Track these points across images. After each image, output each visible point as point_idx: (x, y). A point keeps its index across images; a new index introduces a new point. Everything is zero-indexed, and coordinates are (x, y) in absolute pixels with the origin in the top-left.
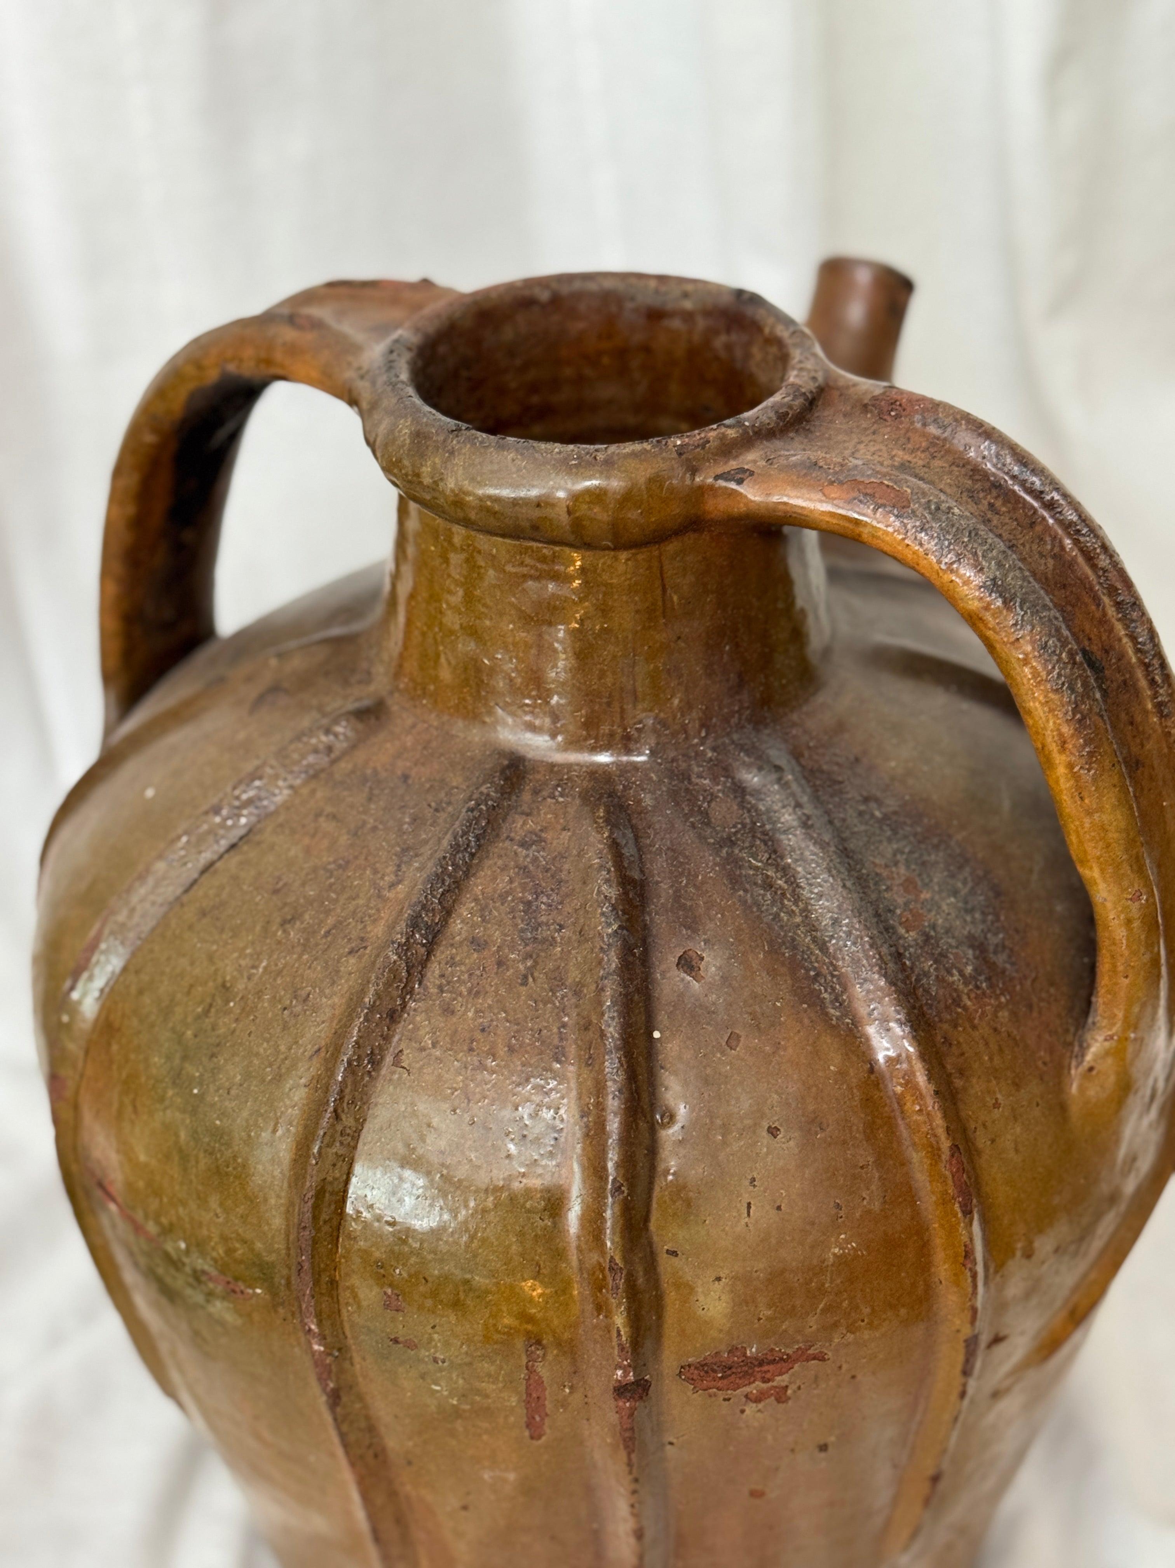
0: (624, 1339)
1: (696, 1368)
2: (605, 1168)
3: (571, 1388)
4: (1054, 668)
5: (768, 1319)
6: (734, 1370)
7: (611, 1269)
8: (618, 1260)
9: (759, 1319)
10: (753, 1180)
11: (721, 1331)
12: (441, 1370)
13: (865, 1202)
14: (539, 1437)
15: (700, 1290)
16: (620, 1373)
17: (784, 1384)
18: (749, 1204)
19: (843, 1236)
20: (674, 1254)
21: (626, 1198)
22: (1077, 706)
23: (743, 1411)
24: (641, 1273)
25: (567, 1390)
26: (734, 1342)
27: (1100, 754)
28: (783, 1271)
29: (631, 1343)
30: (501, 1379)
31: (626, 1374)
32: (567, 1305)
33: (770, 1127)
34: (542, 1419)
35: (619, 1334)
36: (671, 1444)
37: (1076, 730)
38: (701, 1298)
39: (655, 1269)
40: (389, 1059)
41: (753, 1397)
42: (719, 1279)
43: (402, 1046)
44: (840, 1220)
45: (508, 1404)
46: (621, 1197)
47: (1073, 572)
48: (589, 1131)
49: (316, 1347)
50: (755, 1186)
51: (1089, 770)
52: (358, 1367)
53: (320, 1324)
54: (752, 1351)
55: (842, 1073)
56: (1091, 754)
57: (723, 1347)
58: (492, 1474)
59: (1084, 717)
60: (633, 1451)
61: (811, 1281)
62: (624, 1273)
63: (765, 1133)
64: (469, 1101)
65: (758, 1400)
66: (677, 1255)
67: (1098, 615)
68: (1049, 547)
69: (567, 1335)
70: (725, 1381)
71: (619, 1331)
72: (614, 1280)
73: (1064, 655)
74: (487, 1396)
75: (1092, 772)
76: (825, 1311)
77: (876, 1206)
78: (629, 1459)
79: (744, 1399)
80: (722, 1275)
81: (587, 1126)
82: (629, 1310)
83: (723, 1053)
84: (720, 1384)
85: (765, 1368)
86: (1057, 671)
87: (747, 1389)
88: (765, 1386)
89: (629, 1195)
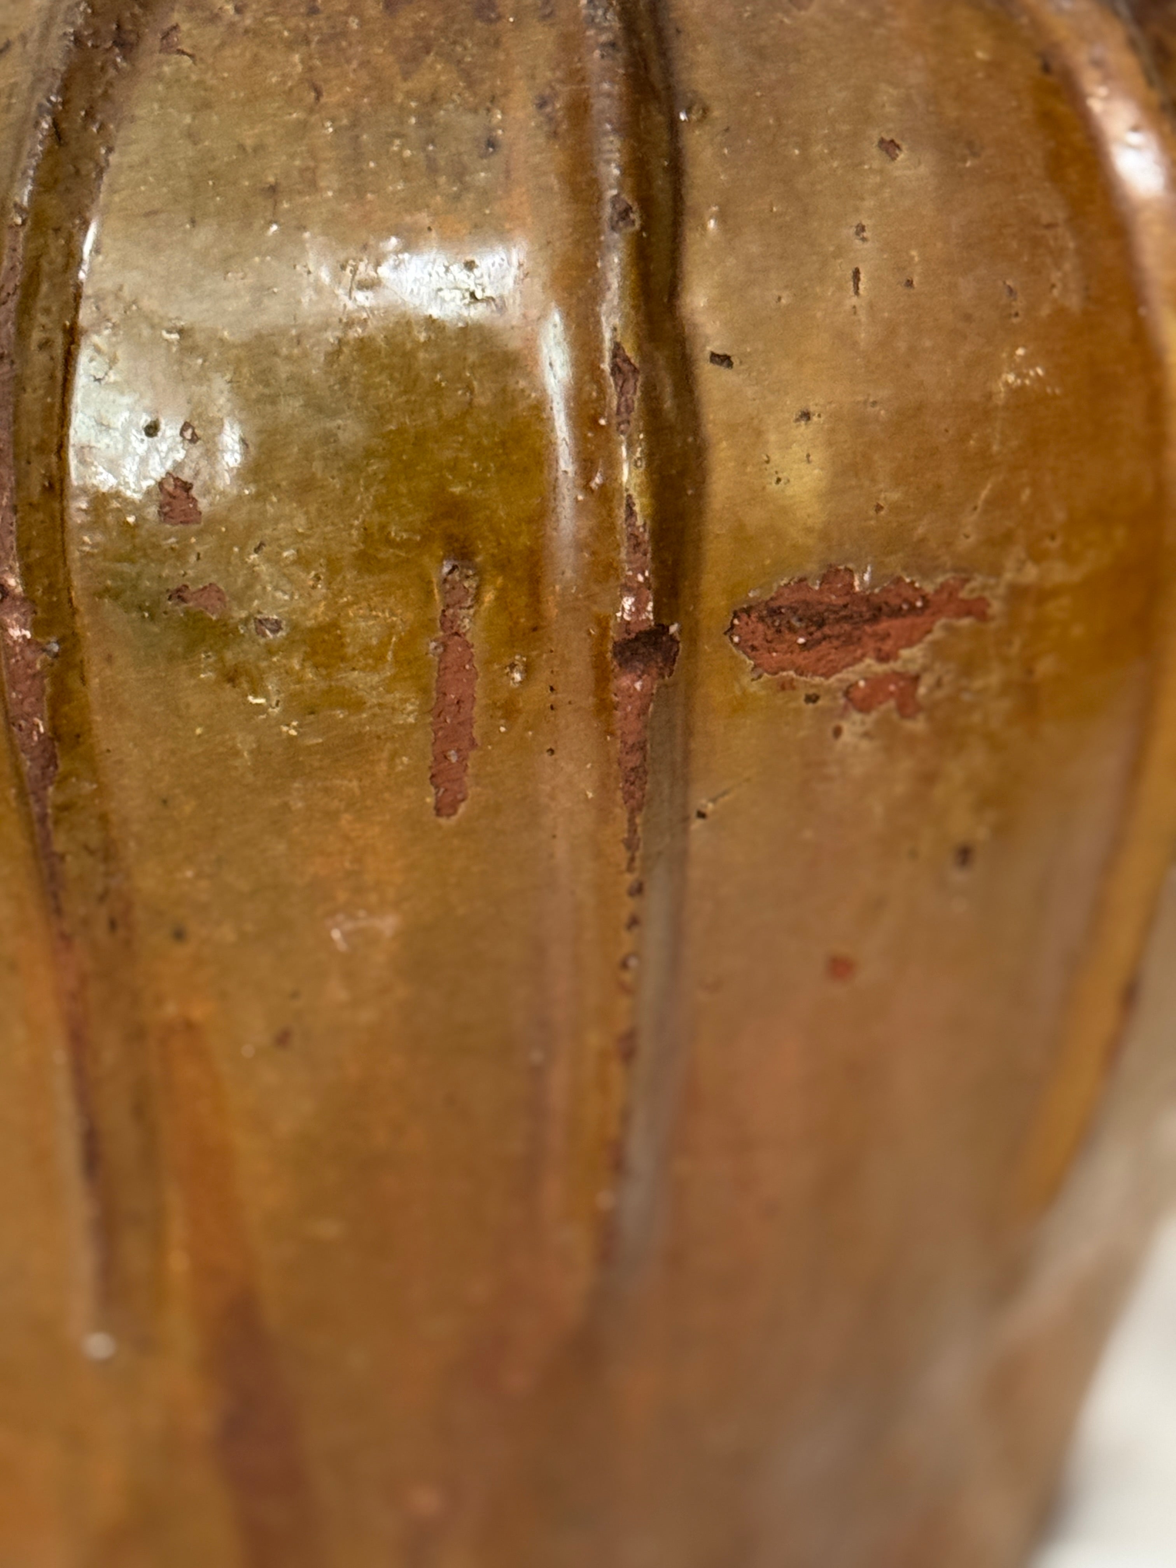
0: (640, 522)
1: (761, 619)
2: (594, 183)
3: (528, 670)
5: (896, 509)
6: (826, 630)
7: (616, 369)
8: (629, 351)
9: (879, 508)
10: (861, 229)
11: (809, 530)
12: (270, 651)
13: (1056, 292)
14: (453, 808)
15: (773, 437)
16: (628, 603)
17: (913, 668)
18: (857, 273)
19: (1020, 352)
20: (723, 360)
21: (638, 234)
23: (838, 732)
24: (668, 389)
25: (517, 677)
26: (833, 559)
28: (920, 408)
29: (653, 534)
30: (390, 656)
31: (639, 607)
32: (526, 470)
33: (882, 141)
34: (462, 759)
35: (631, 513)
36: (701, 815)
38: (775, 457)
39: (691, 392)
40: (152, 41)
41: (857, 695)
42: (806, 416)
43: (176, 17)
44: (1015, 320)
45: (399, 720)
46: (631, 229)
48: (558, 125)
49: (15, 633)
50: (864, 239)
52: (95, 682)
53: (27, 574)
54: (861, 581)
55: (995, 67)
57: (812, 567)
58: (349, 926)
60: (640, 809)
61: (968, 435)
62: (641, 379)
63: (875, 150)
64: (319, 94)
65: (864, 707)
66: (730, 365)
69: (525, 540)
70: (813, 654)
71: (630, 506)
72: (621, 393)
74: (359, 705)
76: (993, 503)
77: (1074, 303)
78: (633, 829)
79: (842, 701)
80: (812, 409)
81: (553, 118)
82: (650, 456)
83: (787, 12)
84: (800, 659)
85: (884, 625)
87: (848, 675)
88: (880, 668)
89: (643, 228)
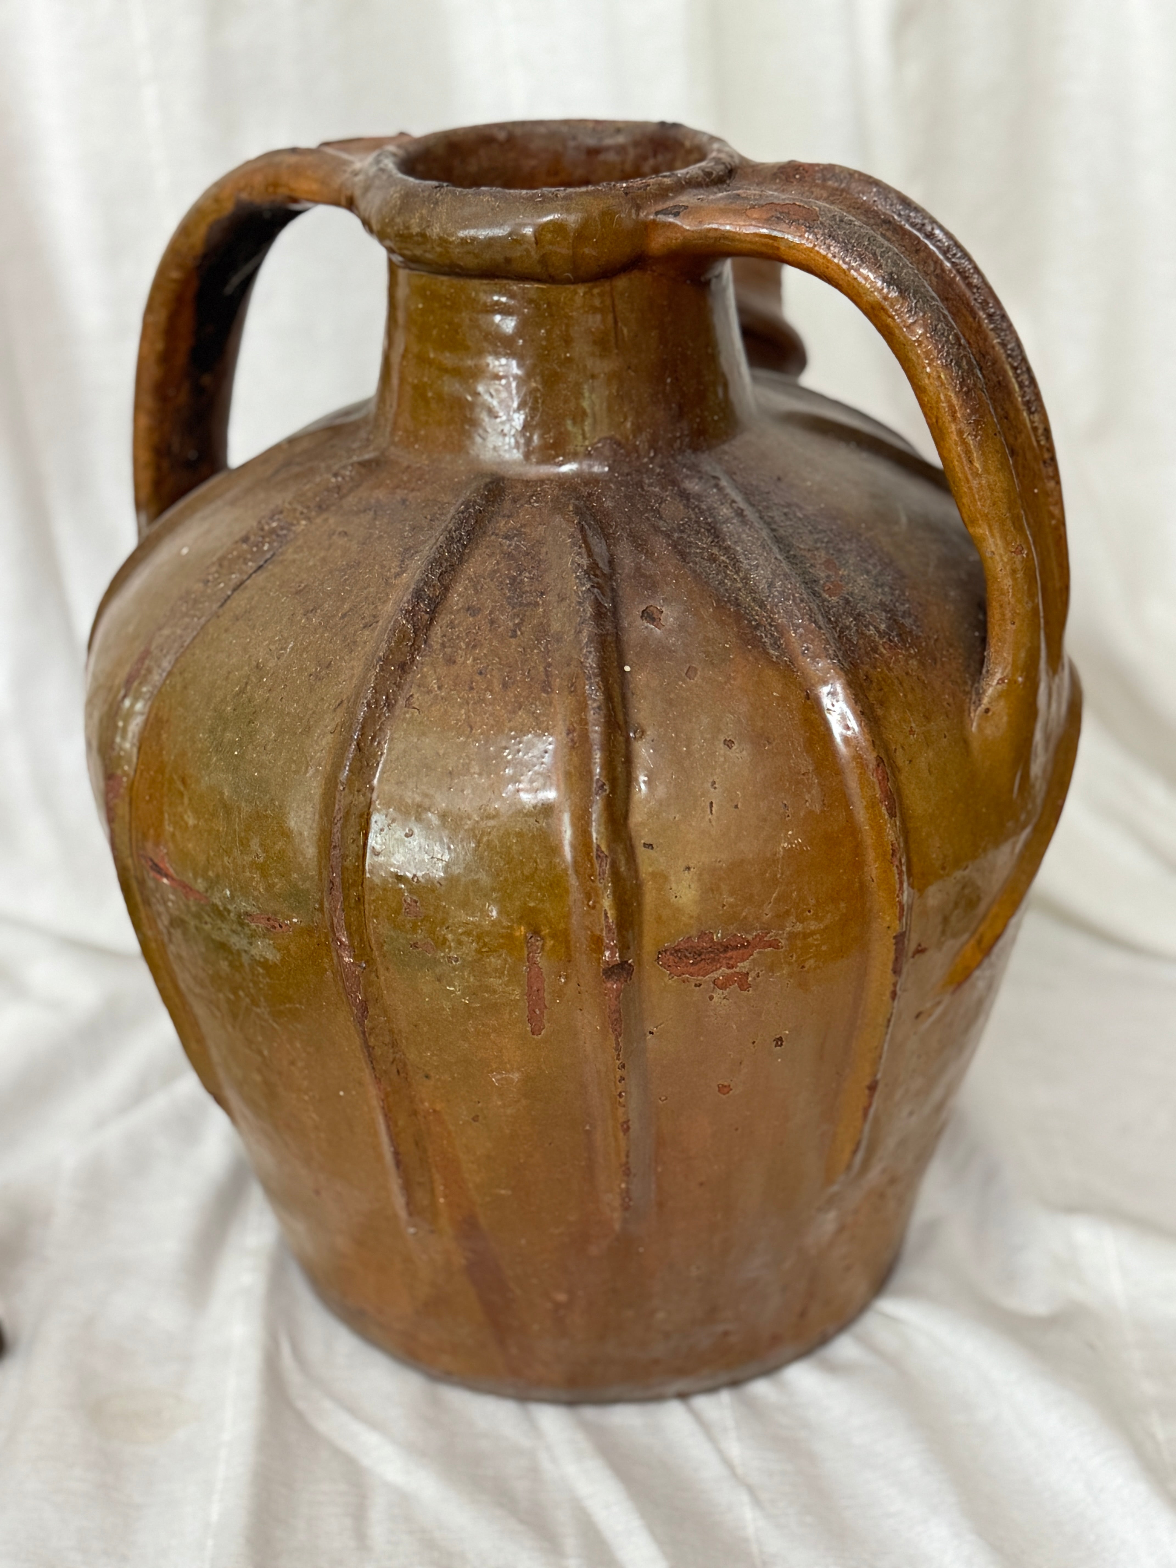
0: (610, 921)
1: (671, 954)
2: (590, 772)
3: (566, 977)
4: (943, 347)
5: (731, 906)
6: (703, 957)
7: (598, 856)
8: (604, 848)
9: (724, 906)
10: (714, 783)
11: (691, 917)
12: (454, 969)
13: (807, 804)
14: (539, 1032)
15: (673, 878)
16: (607, 953)
17: (745, 971)
18: (712, 803)
19: (790, 833)
20: (650, 846)
21: (608, 795)
22: (964, 380)
23: (711, 998)
24: (623, 862)
25: (563, 980)
26: (703, 929)
27: (984, 423)
28: (742, 861)
29: (617, 925)
30: (506, 972)
31: (613, 955)
32: (561, 896)
33: (725, 740)
34: (542, 1013)
35: (606, 917)
36: (651, 1033)
37: (963, 400)
38: (674, 886)
39: (635, 861)
40: (401, 702)
41: (720, 983)
42: (688, 868)
43: (413, 691)
44: (787, 819)
45: (513, 997)
46: (604, 794)
47: (953, 290)
48: (575, 743)
49: (347, 960)
50: (715, 788)
51: (976, 436)
52: (383, 978)
53: (350, 936)
54: (718, 936)
55: (783, 698)
56: (977, 422)
57: (694, 932)
58: (499, 1077)
59: (969, 391)
60: (620, 1035)
61: (766, 872)
62: (609, 860)
63: (722, 745)
64: (472, 728)
65: (723, 987)
66: (653, 848)
67: (975, 325)
68: (932, 268)
69: (562, 926)
70: (697, 967)
71: (606, 914)
72: (600, 866)
73: (951, 337)
74: (495, 992)
75: (979, 438)
76: (778, 900)
77: (817, 808)
78: (618, 1044)
79: (712, 985)
80: (691, 865)
81: (572, 740)
82: (614, 892)
83: (684, 681)
84: (691, 970)
85: (729, 954)
86: (946, 349)
87: (714, 975)
88: (729, 971)
89: (610, 793)
